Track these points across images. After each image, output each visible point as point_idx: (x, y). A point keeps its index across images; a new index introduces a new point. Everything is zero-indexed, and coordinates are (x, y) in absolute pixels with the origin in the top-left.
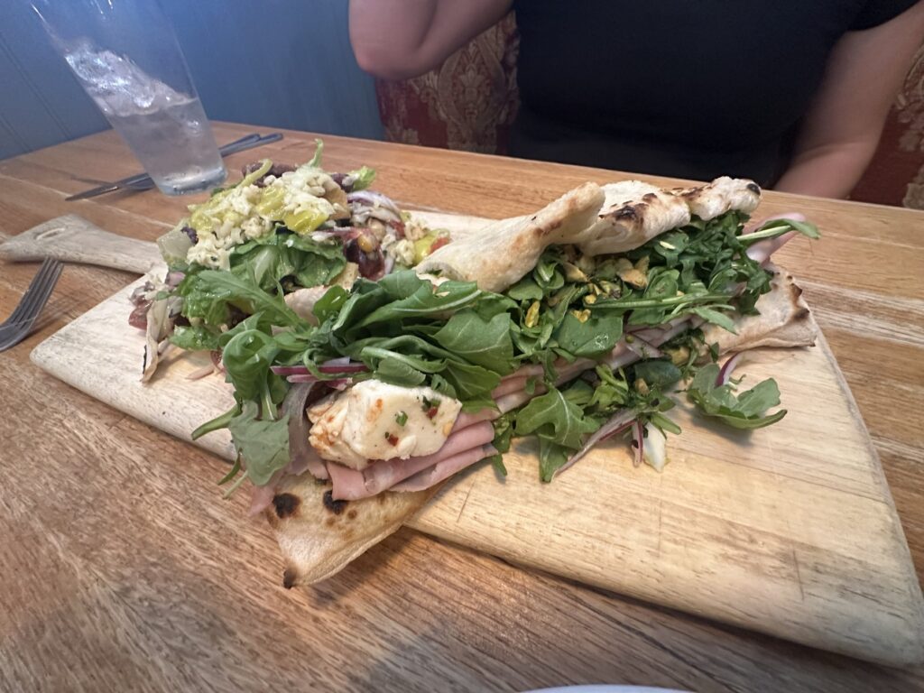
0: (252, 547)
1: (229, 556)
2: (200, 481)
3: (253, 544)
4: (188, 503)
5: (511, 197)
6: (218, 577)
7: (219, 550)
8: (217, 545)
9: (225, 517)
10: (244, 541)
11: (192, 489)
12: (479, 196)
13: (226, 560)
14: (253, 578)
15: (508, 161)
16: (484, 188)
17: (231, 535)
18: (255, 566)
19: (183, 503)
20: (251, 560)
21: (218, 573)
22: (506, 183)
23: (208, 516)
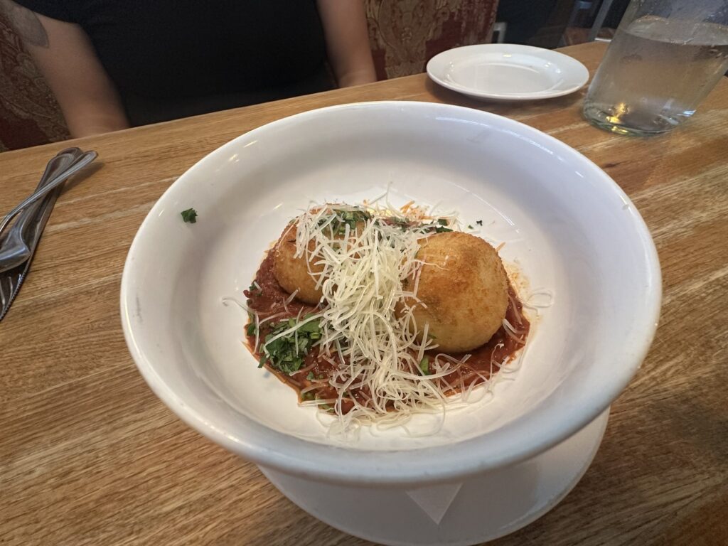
0: (232, 486)
1: (219, 509)
2: (128, 507)
3: (231, 484)
4: (136, 528)
5: (184, 153)
6: (226, 526)
7: (207, 516)
8: (201, 516)
9: (186, 498)
10: (221, 490)
11: (127, 519)
12: (155, 163)
13: (221, 513)
14: (254, 496)
15: (152, 128)
16: (153, 155)
17: (205, 499)
18: (248, 490)
19: (130, 534)
20: (240, 492)
21: (224, 525)
22: (168, 144)
23: (167, 514)
